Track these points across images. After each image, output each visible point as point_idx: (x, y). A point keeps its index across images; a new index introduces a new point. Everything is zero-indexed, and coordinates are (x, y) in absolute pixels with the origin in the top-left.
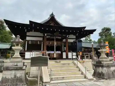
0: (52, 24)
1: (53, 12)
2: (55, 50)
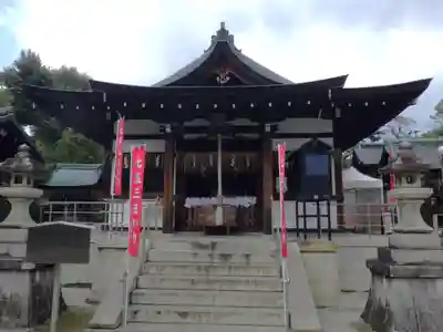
1: (223, 24)
2: (220, 192)
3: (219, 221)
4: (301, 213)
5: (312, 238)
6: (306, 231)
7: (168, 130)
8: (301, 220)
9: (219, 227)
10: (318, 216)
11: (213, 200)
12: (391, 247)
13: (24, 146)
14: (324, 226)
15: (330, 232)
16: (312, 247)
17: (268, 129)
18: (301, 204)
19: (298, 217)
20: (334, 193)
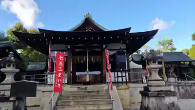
0: (88, 30)
2: (88, 70)
3: (88, 80)
4: (116, 76)
5: (120, 85)
6: (118, 82)
7: (69, 47)
8: (116, 78)
9: (88, 82)
10: (122, 76)
11: (86, 73)
12: (148, 86)
13: (12, 52)
14: (124, 80)
15: (126, 82)
16: (120, 88)
17: (104, 47)
18: (116, 73)
19: (115, 77)
20: (127, 69)
